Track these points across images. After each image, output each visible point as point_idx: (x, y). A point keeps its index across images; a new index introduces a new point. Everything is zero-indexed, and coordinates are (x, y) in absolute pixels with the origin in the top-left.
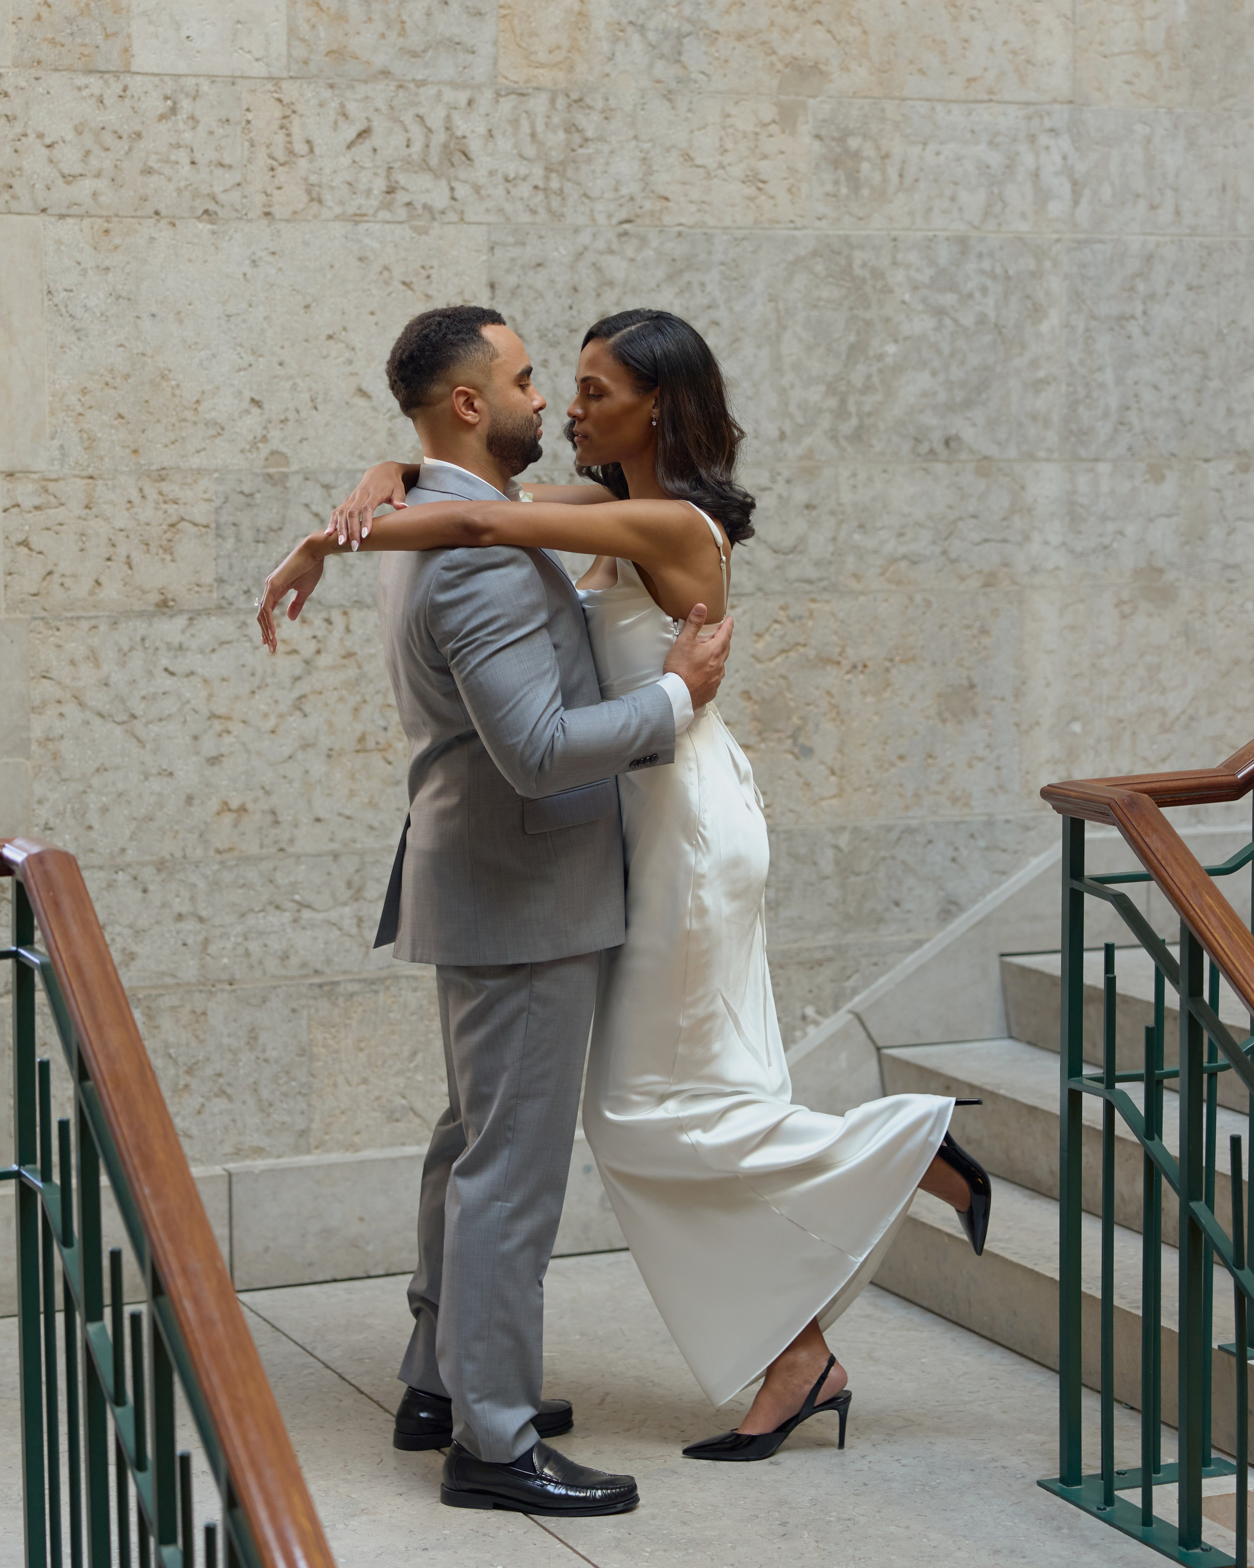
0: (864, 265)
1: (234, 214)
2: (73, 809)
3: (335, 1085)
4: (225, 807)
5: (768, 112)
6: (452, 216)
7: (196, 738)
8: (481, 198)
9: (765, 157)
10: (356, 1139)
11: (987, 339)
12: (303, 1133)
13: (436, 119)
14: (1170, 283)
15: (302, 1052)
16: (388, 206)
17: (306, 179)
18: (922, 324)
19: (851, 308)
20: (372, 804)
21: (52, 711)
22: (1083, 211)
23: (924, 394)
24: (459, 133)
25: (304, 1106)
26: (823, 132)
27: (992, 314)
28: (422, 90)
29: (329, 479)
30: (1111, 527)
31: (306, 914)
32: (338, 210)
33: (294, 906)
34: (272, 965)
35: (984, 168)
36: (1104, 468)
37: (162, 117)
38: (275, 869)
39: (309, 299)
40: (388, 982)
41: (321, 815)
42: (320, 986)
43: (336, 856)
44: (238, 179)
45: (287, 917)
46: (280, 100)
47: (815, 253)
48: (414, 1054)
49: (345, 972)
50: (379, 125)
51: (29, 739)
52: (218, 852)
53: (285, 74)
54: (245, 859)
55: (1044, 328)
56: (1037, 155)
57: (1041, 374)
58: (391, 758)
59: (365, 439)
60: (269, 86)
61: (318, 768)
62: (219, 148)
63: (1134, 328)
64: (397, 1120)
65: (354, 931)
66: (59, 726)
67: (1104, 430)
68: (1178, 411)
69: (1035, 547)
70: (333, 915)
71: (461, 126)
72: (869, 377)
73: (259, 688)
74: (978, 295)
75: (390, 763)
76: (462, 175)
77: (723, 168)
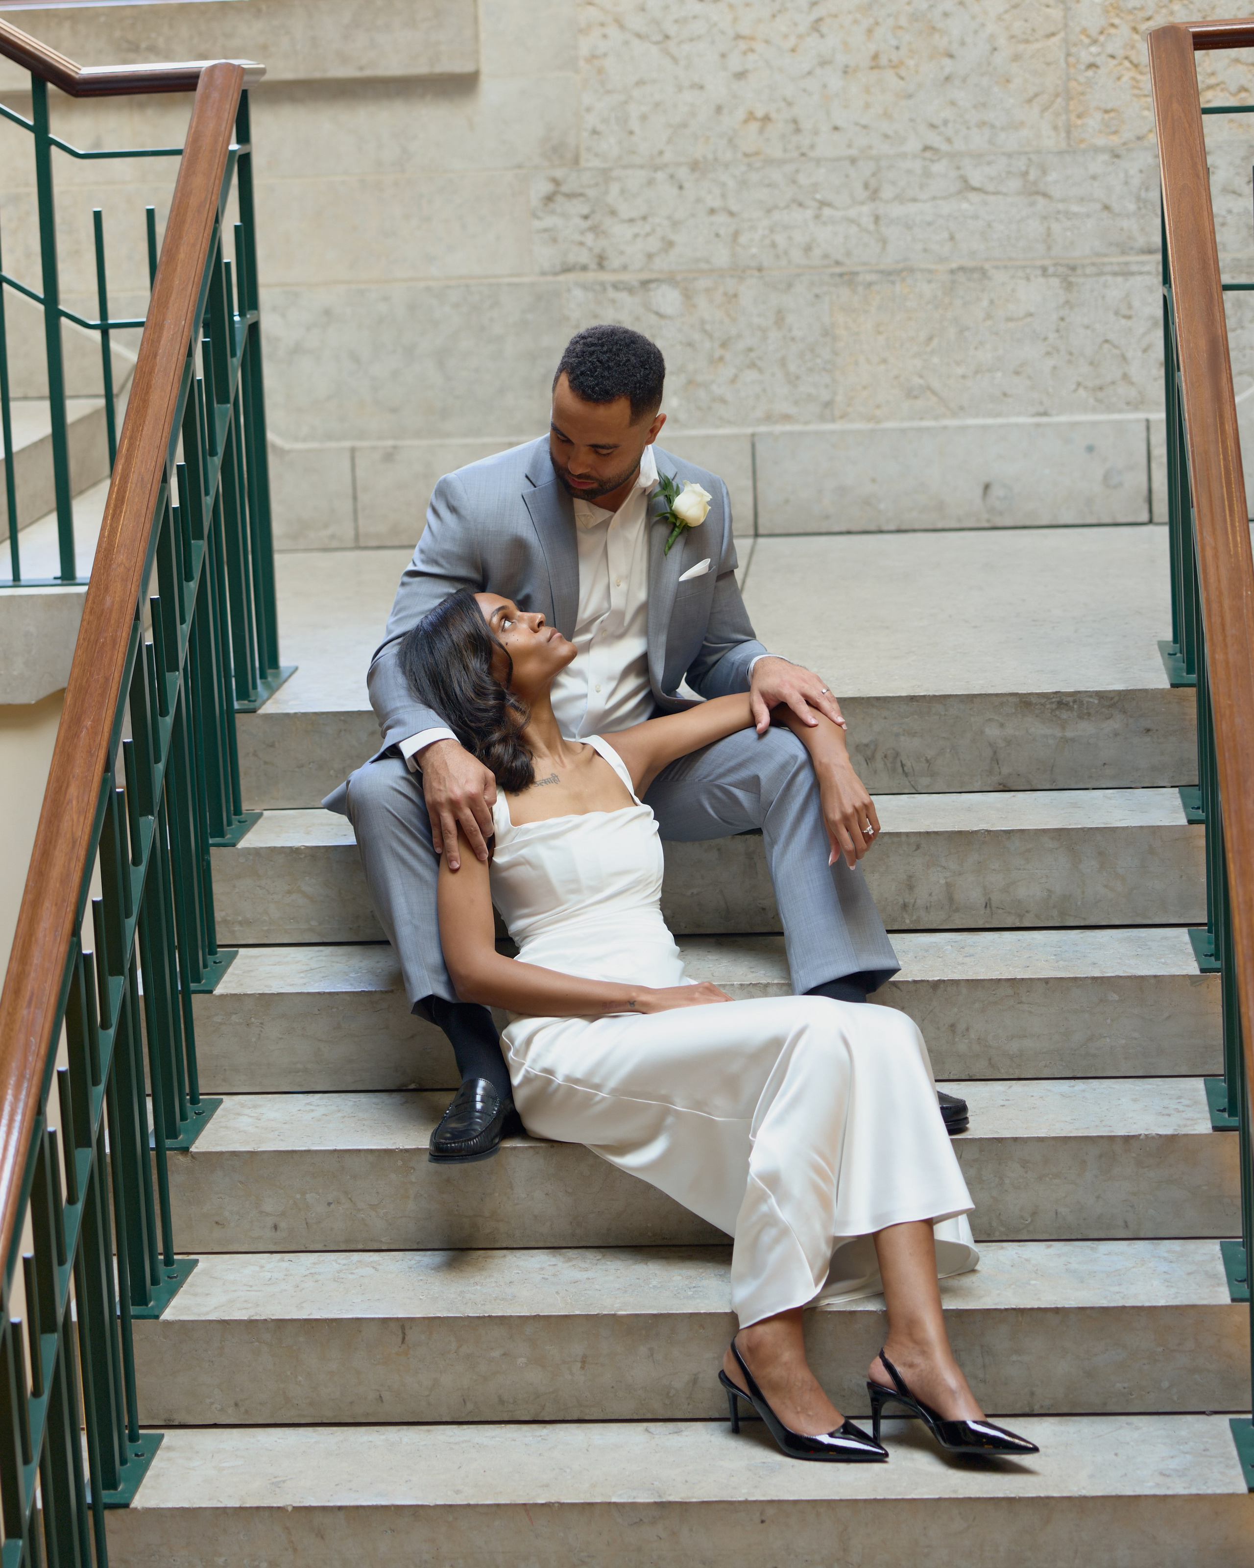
2: (616, 117)
3: (856, 363)
4: (751, 116)
7: (723, 56)
10: (877, 411)
12: (828, 404)
15: (826, 333)
20: (887, 115)
21: (596, 32)
25: (828, 380)
31: (827, 212)
33: (815, 204)
34: (796, 255)
38: (797, 171)
40: (904, 274)
41: (840, 123)
42: (841, 275)
43: (853, 161)
45: (809, 213)
48: (930, 339)
49: (865, 264)
51: (577, 56)
52: (746, 155)
54: (770, 162)
58: (903, 72)
61: (835, 82)
64: (916, 397)
65: (872, 227)
66: (603, 46)
70: (852, 213)
73: (780, 11)
75: (902, 78)
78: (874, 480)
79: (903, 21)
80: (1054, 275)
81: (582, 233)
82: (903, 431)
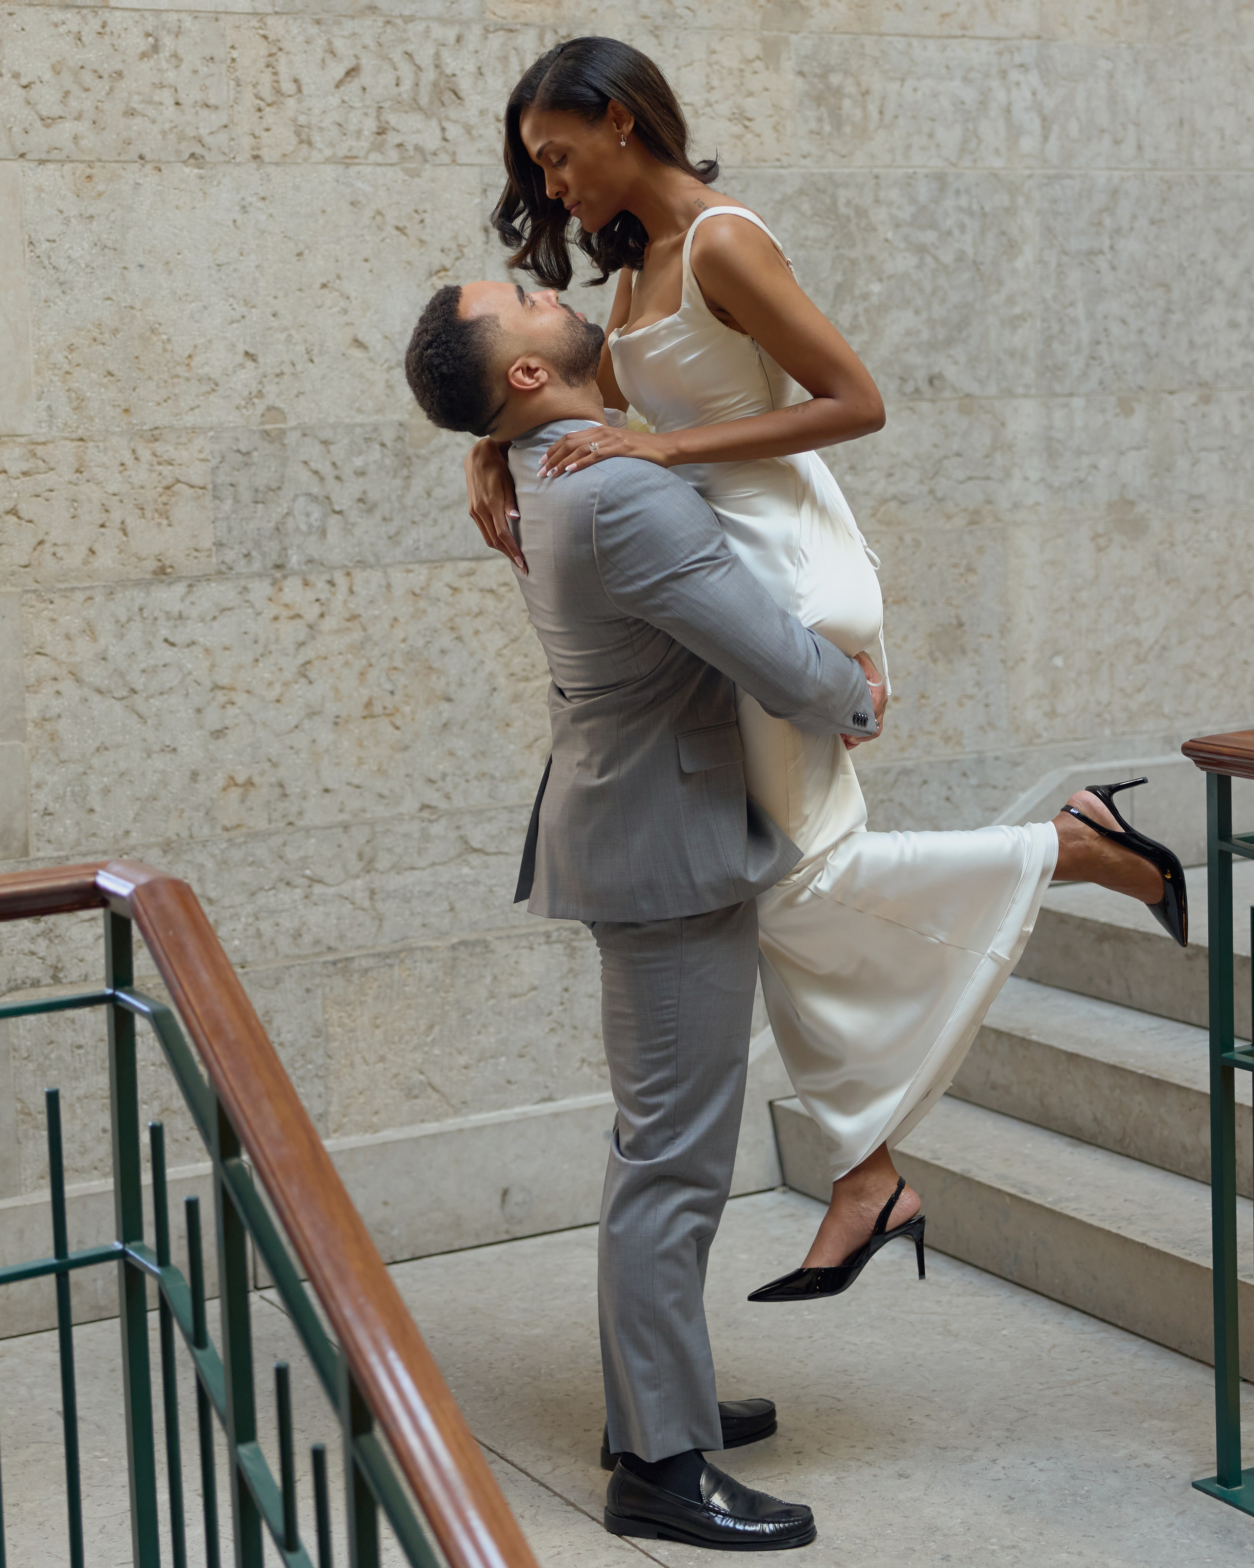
0: (848, 203)
1: (222, 158)
2: (73, 792)
3: (352, 1065)
4: (232, 782)
5: (753, 49)
6: (445, 158)
7: (199, 711)
8: (473, 139)
9: (750, 94)
10: (375, 1119)
11: (966, 276)
12: (321, 1117)
13: (425, 57)
14: (1134, 217)
15: (318, 1033)
16: (378, 147)
17: (294, 120)
18: (904, 262)
19: (837, 248)
20: (381, 772)
21: (48, 689)
22: (1053, 147)
23: (908, 333)
24: (449, 71)
25: (321, 1089)
26: (806, 69)
27: (970, 251)
28: (410, 26)
29: (327, 434)
30: (1085, 461)
31: (318, 889)
32: (328, 152)
33: (305, 882)
34: (284, 944)
35: (959, 104)
36: (1077, 403)
37: (144, 56)
38: (284, 844)
39: (301, 247)
40: (402, 955)
41: (330, 787)
42: (334, 963)
43: (346, 827)
44: (225, 120)
45: (298, 893)
46: (265, 37)
47: (801, 192)
48: (431, 1027)
49: (359, 947)
50: (368, 63)
51: (24, 720)
52: (226, 829)
53: (270, 10)
54: (254, 835)
55: (1019, 264)
56: (1009, 90)
57: (1017, 310)
58: (398, 723)
59: (363, 392)
60: (254, 23)
61: (326, 737)
62: (204, 88)
63: (1102, 263)
64: (416, 1097)
65: (367, 904)
66: (56, 706)
67: (1077, 364)
68: (1144, 345)
69: (1016, 484)
70: (345, 889)
71: (451, 64)
72: (856, 316)
73: (262, 655)
74: (956, 232)
75: (397, 728)
76: (453, 114)
77: (710, 105)
79: (398, 662)
80: (559, 941)
81: (33, 940)
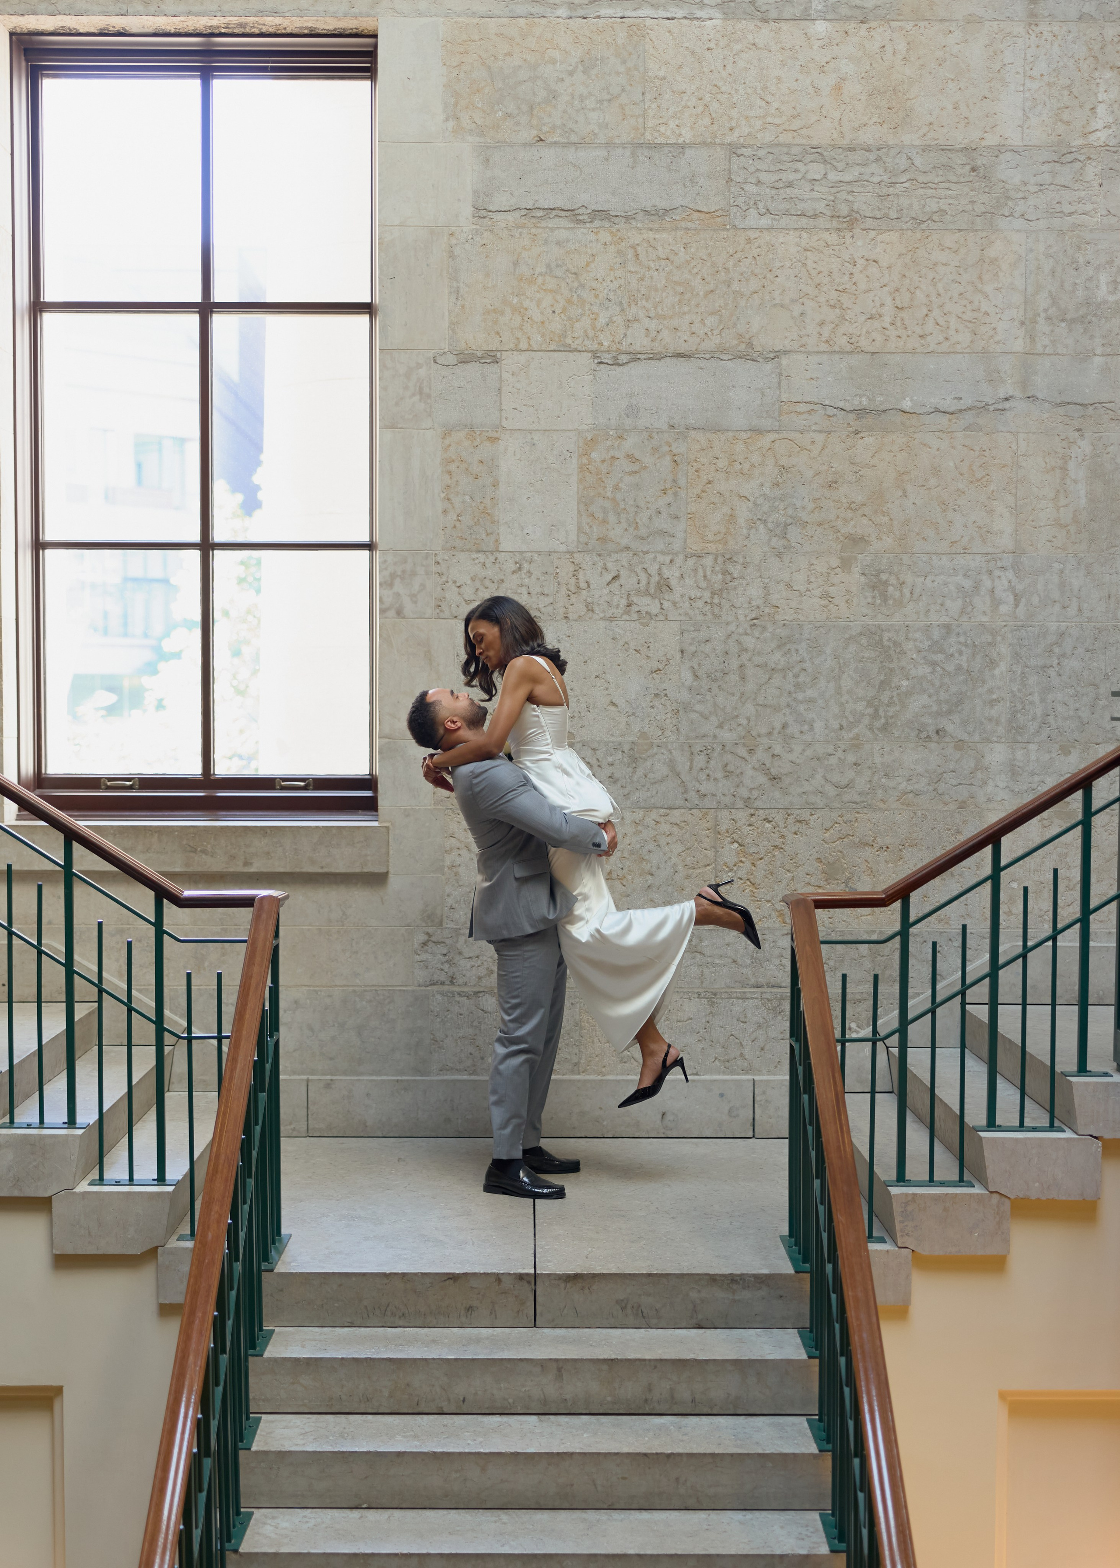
0: (889, 640)
1: (549, 618)
2: (464, 900)
5: (835, 562)
6: (661, 617)
8: (677, 608)
9: (833, 585)
10: (603, 1070)
11: (962, 678)
12: (576, 1064)
13: (653, 570)
14: (1075, 648)
16: (627, 613)
17: (586, 600)
18: (923, 670)
19: (882, 662)
21: (455, 853)
22: (1021, 611)
23: (924, 707)
24: (665, 577)
25: (577, 1051)
26: (866, 572)
27: (965, 665)
28: (646, 556)
29: (595, 745)
30: (1036, 779)
32: (602, 615)
35: (960, 588)
36: (1033, 747)
37: (514, 572)
39: (586, 658)
44: (551, 600)
46: (573, 563)
47: (861, 634)
50: (624, 573)
51: (444, 865)
53: (576, 550)
55: (997, 672)
56: (993, 581)
57: (995, 696)
58: (625, 882)
59: (614, 727)
60: (568, 556)
62: (542, 586)
63: (1052, 672)
64: (625, 1062)
66: (458, 861)
67: (1033, 727)
68: (1079, 717)
69: (990, 788)
71: (666, 573)
72: (892, 697)
74: (956, 655)
75: (624, 886)
76: (666, 597)
77: (810, 591)
78: (601, 1108)
79: (626, 855)
80: (704, 998)
81: (442, 964)
82: (618, 1081)
